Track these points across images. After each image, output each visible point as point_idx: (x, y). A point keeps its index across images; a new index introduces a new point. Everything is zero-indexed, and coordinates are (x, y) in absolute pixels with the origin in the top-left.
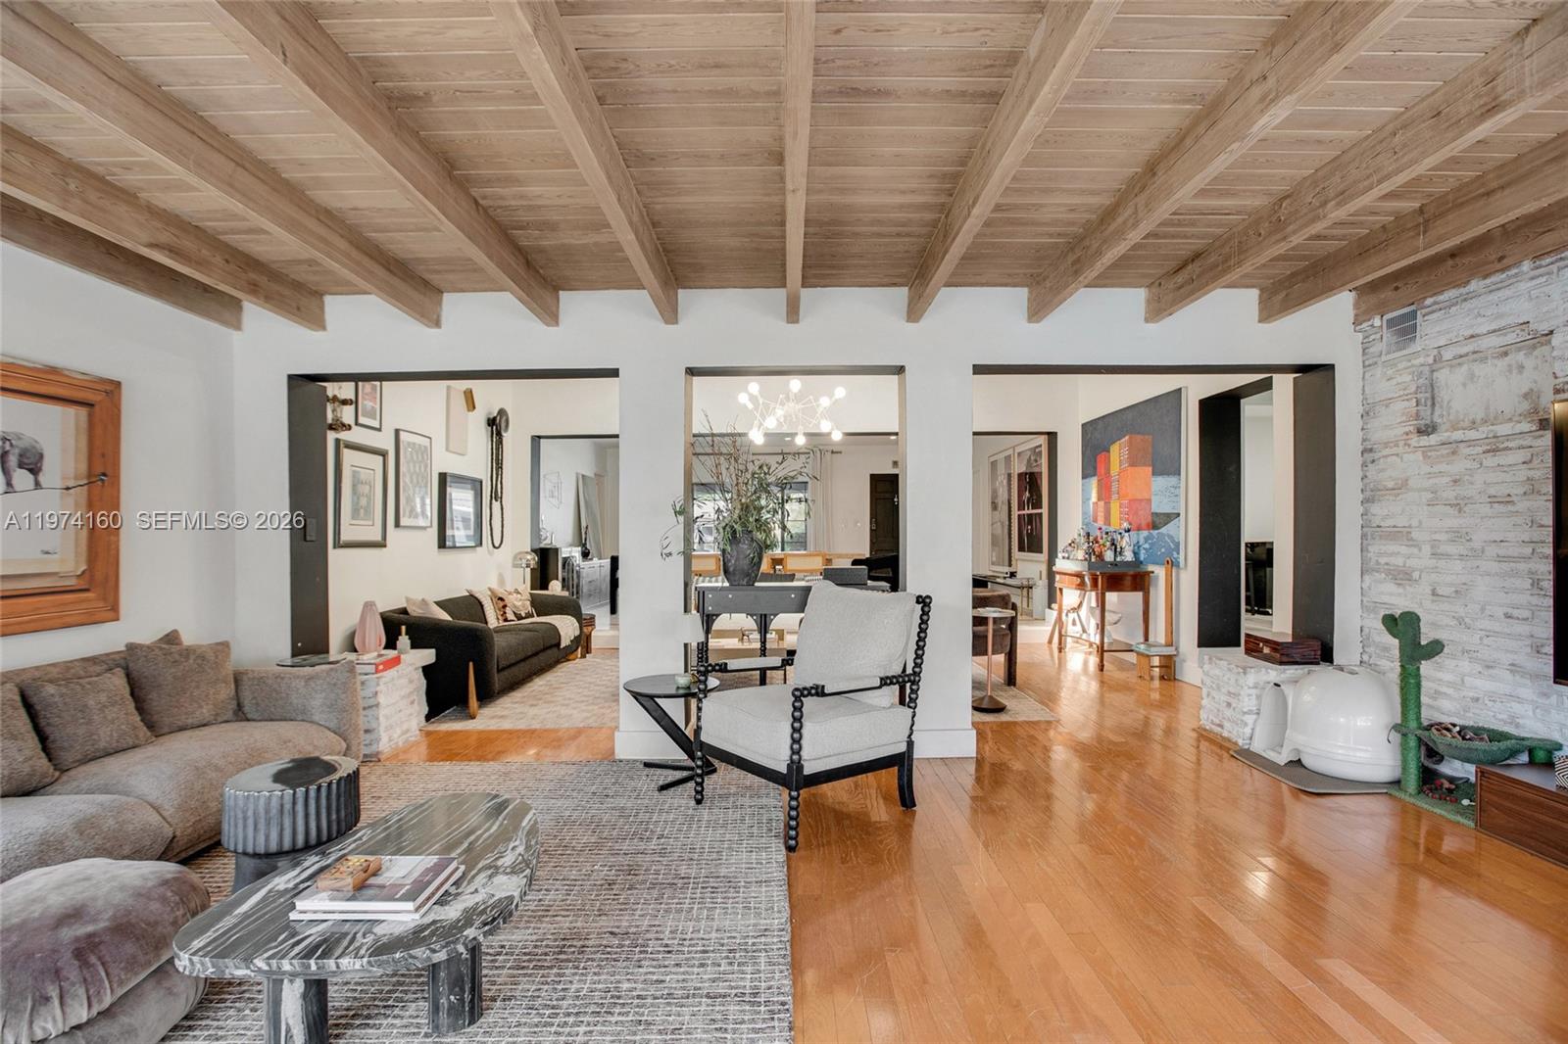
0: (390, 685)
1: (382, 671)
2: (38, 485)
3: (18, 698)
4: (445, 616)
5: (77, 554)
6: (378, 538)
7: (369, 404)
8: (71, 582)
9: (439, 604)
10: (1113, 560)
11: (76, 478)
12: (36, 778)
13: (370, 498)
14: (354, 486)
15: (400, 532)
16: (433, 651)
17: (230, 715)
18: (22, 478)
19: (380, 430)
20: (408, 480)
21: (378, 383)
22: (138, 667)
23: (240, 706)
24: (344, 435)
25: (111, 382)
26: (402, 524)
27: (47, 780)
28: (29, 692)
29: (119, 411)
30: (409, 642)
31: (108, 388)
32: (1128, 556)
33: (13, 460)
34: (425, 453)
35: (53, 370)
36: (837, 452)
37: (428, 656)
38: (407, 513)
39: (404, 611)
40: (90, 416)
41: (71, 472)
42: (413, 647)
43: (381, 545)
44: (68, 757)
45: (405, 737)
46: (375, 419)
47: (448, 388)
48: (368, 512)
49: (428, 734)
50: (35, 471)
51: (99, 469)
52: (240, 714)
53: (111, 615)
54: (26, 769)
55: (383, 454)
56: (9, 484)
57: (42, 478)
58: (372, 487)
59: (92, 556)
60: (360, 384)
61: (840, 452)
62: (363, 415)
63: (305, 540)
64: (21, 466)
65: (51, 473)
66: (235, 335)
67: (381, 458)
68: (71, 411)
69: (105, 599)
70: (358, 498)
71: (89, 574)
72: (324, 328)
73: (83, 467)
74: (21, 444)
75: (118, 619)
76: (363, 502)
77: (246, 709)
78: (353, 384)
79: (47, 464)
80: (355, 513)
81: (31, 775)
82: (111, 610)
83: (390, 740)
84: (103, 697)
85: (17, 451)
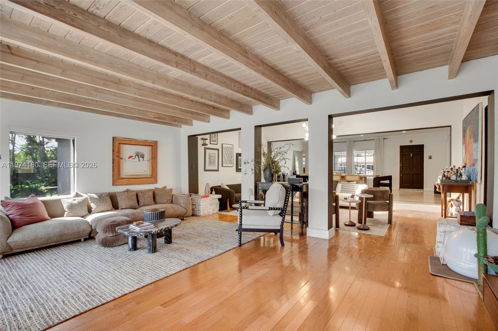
0: (204, 201)
1: (203, 198)
2: (143, 160)
3: (136, 194)
4: (228, 188)
5: (150, 172)
6: (217, 169)
7: (214, 139)
8: (149, 176)
9: (228, 186)
10: (455, 179)
11: (150, 159)
12: (135, 207)
13: (214, 160)
14: (210, 158)
15: (223, 168)
16: (221, 195)
17: (169, 202)
18: (141, 159)
19: (217, 144)
20: (225, 156)
21: (216, 134)
22: (156, 192)
23: (172, 201)
24: (206, 146)
25: (156, 141)
26: (223, 166)
27: (137, 208)
28: (138, 194)
29: (157, 146)
30: (215, 193)
31: (155, 142)
32: (464, 178)
33: (140, 156)
34: (232, 149)
35: (146, 141)
36: (385, 139)
37: (220, 196)
38: (225, 163)
39: (220, 186)
40: (152, 148)
41: (149, 158)
42: (216, 194)
43: (218, 170)
44: (141, 205)
45: (208, 213)
46: (216, 142)
47: (239, 132)
48: (214, 163)
49: (219, 214)
50: (143, 158)
51: (153, 157)
52: (172, 202)
53: (156, 182)
54: (133, 205)
55: (218, 150)
56: (139, 160)
57: (144, 159)
58: (215, 158)
59: (152, 172)
60: (211, 135)
61: (387, 139)
62: (212, 141)
63: (192, 169)
64: (141, 157)
65: (146, 158)
66: (181, 128)
67: (217, 151)
68: (149, 147)
69: (155, 180)
70: (211, 160)
71: (152, 175)
72: (193, 126)
73: (151, 157)
74: (141, 153)
75: (157, 183)
76: (212, 161)
77: (173, 202)
78: (209, 135)
79: (145, 157)
80: (210, 163)
81: (134, 206)
82: (156, 181)
83: (203, 213)
84: (147, 196)
85: (140, 155)
